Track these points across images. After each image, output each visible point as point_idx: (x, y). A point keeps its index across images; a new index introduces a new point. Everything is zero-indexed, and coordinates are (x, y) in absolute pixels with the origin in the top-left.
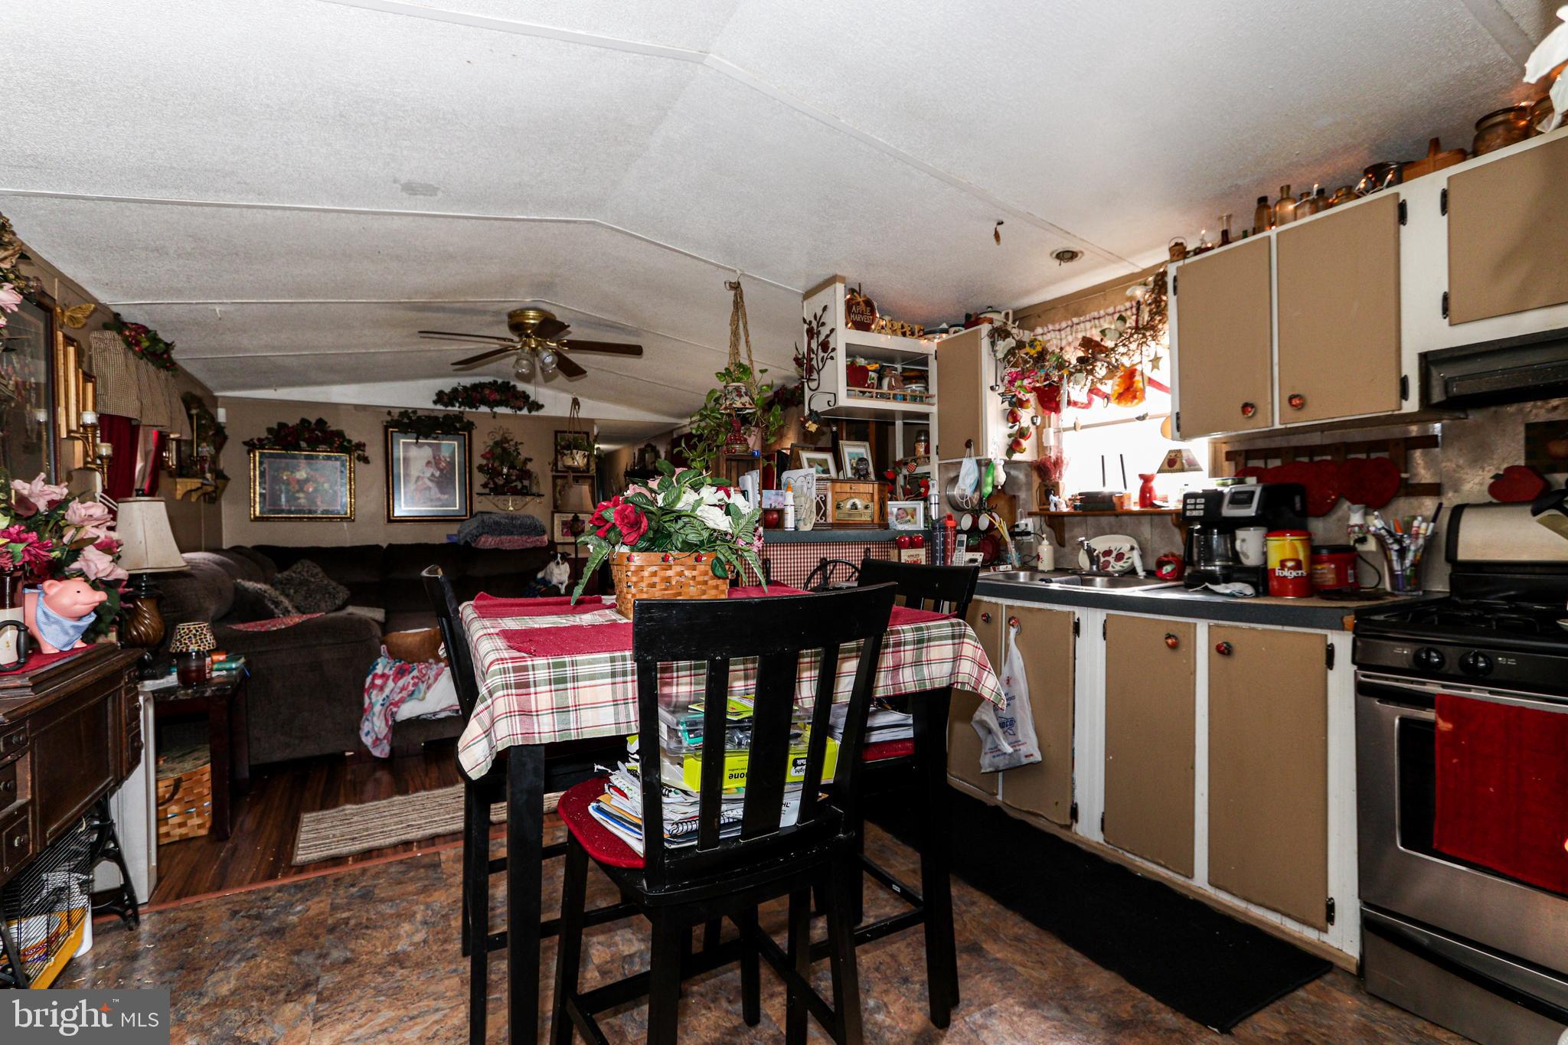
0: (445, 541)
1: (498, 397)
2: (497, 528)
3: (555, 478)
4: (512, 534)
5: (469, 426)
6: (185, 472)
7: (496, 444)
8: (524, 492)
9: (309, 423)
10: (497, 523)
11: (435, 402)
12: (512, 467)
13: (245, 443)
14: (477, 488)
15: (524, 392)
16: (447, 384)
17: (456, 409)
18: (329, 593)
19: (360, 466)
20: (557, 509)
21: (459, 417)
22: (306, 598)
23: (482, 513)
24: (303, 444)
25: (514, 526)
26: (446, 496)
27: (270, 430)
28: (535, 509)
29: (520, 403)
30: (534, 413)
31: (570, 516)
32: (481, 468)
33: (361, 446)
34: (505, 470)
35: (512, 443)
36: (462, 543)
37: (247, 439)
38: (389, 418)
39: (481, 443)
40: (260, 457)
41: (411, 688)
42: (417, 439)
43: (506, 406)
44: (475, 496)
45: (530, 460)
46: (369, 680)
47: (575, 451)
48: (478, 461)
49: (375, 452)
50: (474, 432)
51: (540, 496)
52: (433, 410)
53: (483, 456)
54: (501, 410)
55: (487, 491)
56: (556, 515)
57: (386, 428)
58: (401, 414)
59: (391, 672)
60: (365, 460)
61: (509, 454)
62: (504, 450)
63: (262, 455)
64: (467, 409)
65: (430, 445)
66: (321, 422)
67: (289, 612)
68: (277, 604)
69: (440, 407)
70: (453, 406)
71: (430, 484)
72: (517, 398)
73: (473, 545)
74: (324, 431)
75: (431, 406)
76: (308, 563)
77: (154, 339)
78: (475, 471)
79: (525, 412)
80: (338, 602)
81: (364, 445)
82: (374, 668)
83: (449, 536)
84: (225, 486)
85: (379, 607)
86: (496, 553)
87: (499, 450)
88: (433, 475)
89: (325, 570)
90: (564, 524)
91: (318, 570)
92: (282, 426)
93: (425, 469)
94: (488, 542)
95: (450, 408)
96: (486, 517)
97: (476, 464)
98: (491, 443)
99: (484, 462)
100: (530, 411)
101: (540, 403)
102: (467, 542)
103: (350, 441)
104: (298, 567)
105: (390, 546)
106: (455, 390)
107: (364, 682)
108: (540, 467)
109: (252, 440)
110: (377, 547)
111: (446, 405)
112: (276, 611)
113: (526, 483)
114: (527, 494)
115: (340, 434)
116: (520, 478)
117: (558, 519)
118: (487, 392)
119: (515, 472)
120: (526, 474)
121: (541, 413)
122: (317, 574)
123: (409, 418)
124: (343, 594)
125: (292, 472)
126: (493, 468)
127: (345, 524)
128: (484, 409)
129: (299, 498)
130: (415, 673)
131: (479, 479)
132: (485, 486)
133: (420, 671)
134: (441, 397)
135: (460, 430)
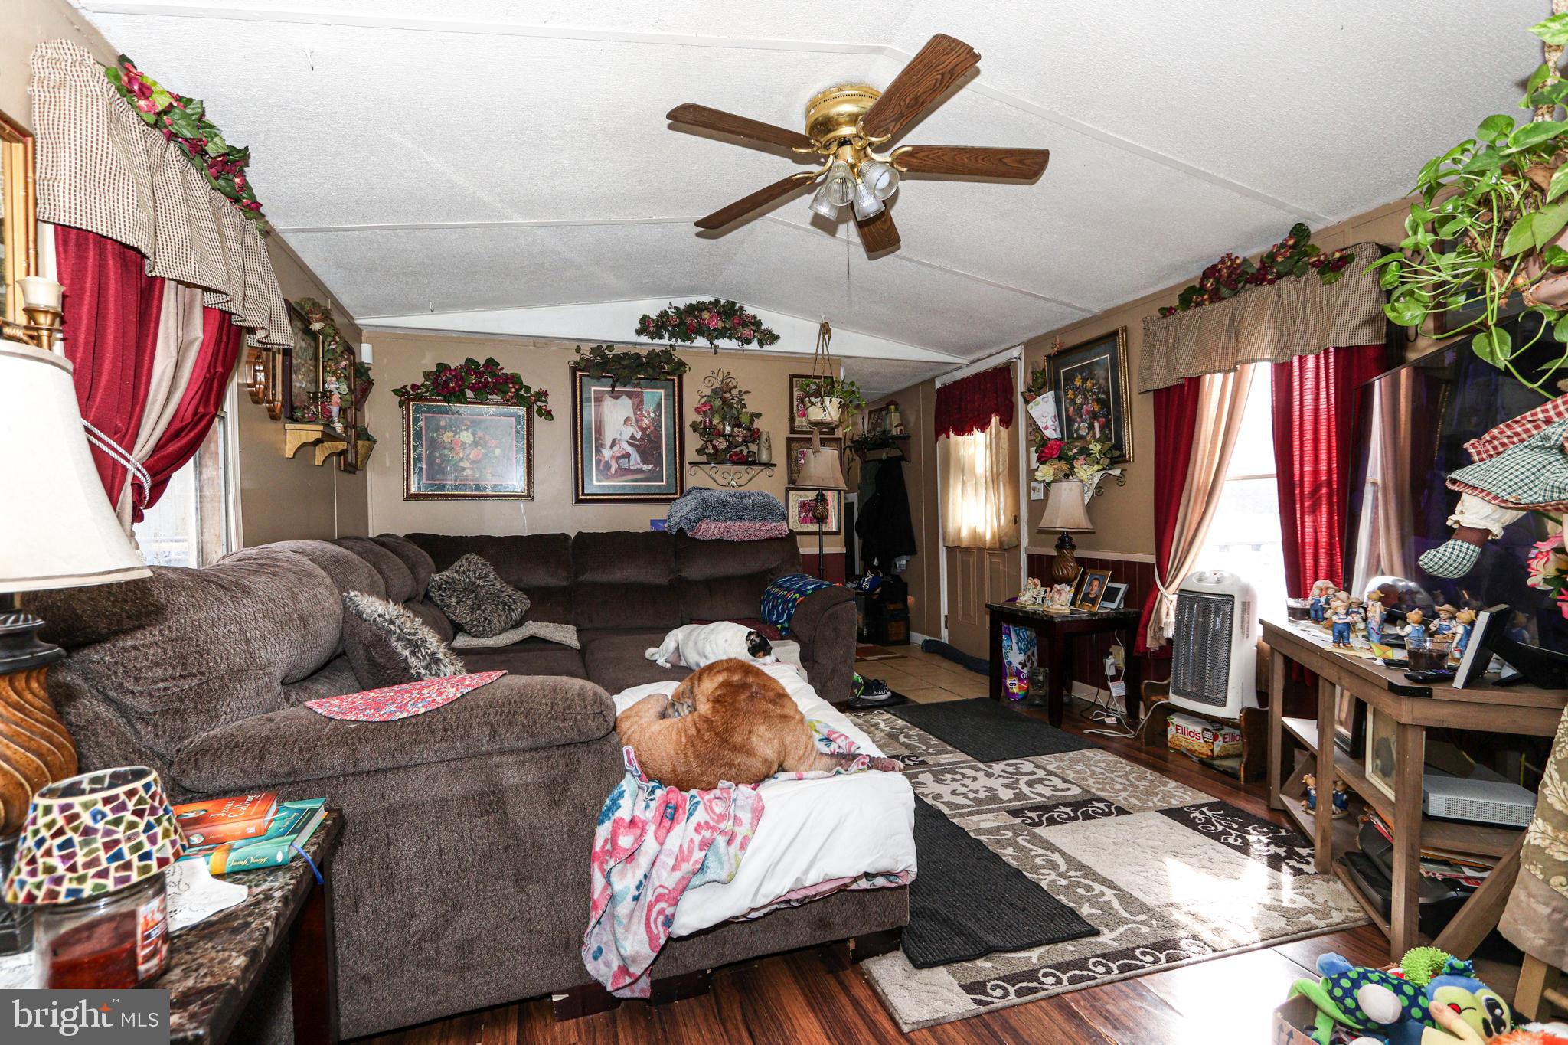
0: (649, 529)
1: (720, 324)
2: (723, 509)
3: (789, 440)
4: (742, 518)
5: (680, 367)
6: (298, 414)
7: (715, 392)
8: (747, 461)
9: (476, 363)
10: (723, 504)
11: (639, 332)
12: (737, 424)
13: (395, 391)
14: (690, 454)
15: (755, 317)
16: (653, 307)
17: (665, 341)
18: (504, 603)
19: (539, 422)
20: (793, 484)
21: (667, 354)
22: (473, 611)
23: (698, 489)
24: (470, 394)
25: (745, 507)
26: (650, 467)
27: (427, 374)
28: (767, 484)
29: (746, 332)
30: (766, 348)
31: (812, 495)
32: (695, 426)
33: (542, 395)
34: (728, 429)
35: (735, 392)
36: (674, 531)
37: (399, 387)
38: (577, 358)
39: (695, 391)
40: (416, 411)
41: (698, 855)
42: (613, 386)
43: (730, 338)
44: (687, 466)
45: (759, 415)
46: (603, 832)
47: (827, 399)
48: (691, 416)
49: (560, 403)
50: (686, 377)
51: (769, 465)
52: (635, 344)
53: (697, 410)
54: (724, 343)
55: (704, 458)
56: (791, 493)
57: (574, 370)
58: (593, 351)
59: (649, 815)
60: (548, 415)
61: (731, 407)
62: (724, 401)
63: (417, 409)
64: (680, 342)
65: (630, 395)
66: (491, 363)
67: (438, 662)
68: (415, 646)
69: (644, 339)
70: (661, 337)
71: (629, 449)
72: (744, 325)
73: (690, 534)
74: (493, 374)
75: (633, 338)
76: (474, 557)
77: (201, 122)
78: (688, 431)
79: (754, 345)
80: (516, 616)
81: (546, 394)
82: (615, 805)
83: (653, 523)
84: (370, 449)
85: (567, 623)
86: (720, 546)
87: (718, 403)
88: (633, 437)
89: (496, 567)
90: (803, 505)
91: (489, 569)
92: (443, 368)
93: (623, 428)
94: (711, 530)
95: (657, 341)
96: (706, 494)
97: (688, 420)
98: (708, 392)
99: (699, 418)
100: (761, 344)
101: (776, 333)
102: (681, 530)
103: (528, 389)
104: (462, 562)
105: (580, 535)
106: (663, 315)
107: (592, 837)
108: (774, 426)
109: (404, 387)
110: (564, 537)
111: (652, 336)
112: (412, 660)
113: (753, 447)
114: (754, 463)
115: (515, 379)
116: (746, 442)
117: (795, 497)
118: (706, 315)
119: (739, 431)
120: (754, 436)
121: (775, 347)
122: (487, 575)
123: (604, 356)
124: (522, 603)
125: (456, 433)
126: (713, 428)
127: (522, 504)
128: (701, 342)
129: (463, 469)
130: (700, 816)
131: (693, 442)
132: (701, 451)
133: (709, 809)
134: (646, 326)
135: (668, 373)
